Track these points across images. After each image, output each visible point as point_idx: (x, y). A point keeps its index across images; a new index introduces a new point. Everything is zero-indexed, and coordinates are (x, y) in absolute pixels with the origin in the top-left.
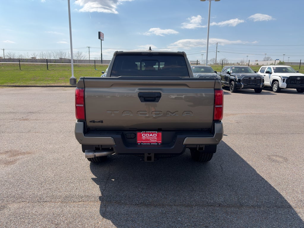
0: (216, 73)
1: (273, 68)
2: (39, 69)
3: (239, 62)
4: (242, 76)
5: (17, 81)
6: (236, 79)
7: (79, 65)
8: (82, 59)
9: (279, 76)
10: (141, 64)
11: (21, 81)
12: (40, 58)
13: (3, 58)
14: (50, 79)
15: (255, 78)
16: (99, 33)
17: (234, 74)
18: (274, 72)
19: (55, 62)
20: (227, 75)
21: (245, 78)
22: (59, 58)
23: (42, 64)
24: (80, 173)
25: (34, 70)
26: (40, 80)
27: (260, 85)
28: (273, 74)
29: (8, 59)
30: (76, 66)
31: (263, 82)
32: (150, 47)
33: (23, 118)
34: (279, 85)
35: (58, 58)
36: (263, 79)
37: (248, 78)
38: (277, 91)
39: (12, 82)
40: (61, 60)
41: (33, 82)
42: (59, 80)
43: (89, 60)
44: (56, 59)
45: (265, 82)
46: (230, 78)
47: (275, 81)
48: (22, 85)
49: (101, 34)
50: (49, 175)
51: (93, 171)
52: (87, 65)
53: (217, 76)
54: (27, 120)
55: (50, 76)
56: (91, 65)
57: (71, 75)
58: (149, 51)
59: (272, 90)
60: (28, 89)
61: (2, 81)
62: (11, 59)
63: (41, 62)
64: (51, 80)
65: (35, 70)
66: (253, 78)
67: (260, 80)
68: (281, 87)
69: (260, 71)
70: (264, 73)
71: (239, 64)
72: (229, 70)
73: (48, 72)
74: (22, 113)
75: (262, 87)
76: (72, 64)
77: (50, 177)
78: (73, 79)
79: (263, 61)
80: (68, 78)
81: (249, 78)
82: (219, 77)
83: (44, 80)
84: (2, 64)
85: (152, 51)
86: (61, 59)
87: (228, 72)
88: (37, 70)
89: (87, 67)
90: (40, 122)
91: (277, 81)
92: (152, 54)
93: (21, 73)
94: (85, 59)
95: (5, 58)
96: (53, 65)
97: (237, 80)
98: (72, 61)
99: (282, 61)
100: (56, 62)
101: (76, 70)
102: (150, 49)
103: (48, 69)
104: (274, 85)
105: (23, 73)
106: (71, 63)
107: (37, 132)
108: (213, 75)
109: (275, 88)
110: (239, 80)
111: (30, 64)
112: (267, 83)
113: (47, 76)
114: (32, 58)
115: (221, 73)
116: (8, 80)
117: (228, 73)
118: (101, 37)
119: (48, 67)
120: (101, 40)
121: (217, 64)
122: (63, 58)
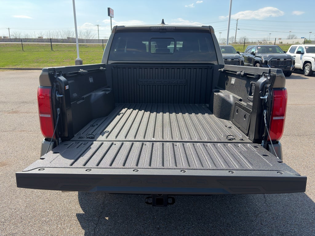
0: (239, 54)
1: (305, 47)
2: (43, 50)
3: (260, 40)
4: (270, 57)
5: (19, 63)
6: (261, 61)
7: (86, 45)
8: (91, 39)
9: (313, 58)
10: (150, 44)
11: (24, 63)
12: (46, 38)
13: (9, 38)
14: (54, 60)
15: (285, 59)
16: (109, 9)
17: (260, 55)
18: (307, 53)
19: (62, 42)
20: (252, 56)
21: (273, 60)
22: (67, 37)
23: (47, 44)
24: (63, 201)
25: (37, 50)
26: (43, 62)
27: (290, 68)
28: (306, 54)
29: (14, 39)
30: (83, 46)
31: (294, 63)
32: (163, 20)
33: (12, 110)
34: (311, 67)
35: (65, 37)
36: (294, 61)
37: (276, 60)
38: (308, 75)
39: (14, 64)
40: (69, 40)
41: (36, 64)
42: (63, 62)
43: (99, 40)
44: (64, 38)
45: (295, 64)
46: (254, 59)
47: (306, 63)
48: (24, 67)
49: (110, 10)
50: (18, 206)
51: (82, 199)
52: (95, 45)
53: (240, 57)
54: (16, 112)
55: (54, 58)
56: (99, 45)
57: (77, 56)
58: (161, 26)
59: (303, 74)
60: (30, 72)
61: (3, 63)
62: (17, 38)
63: (47, 42)
64: (55, 62)
65: (39, 51)
66: (282, 60)
67: (290, 61)
68: (314, 69)
69: (289, 51)
70: (294, 53)
71: (261, 43)
72: (253, 50)
73: (53, 53)
74: (14, 103)
75: (293, 69)
76: (77, 44)
77: (19, 210)
78: (79, 61)
79: (287, 39)
80: (73, 60)
81: (278, 60)
82: (243, 59)
83: (48, 61)
84: (6, 44)
85: (165, 26)
86: (69, 38)
87: (253, 52)
88: (40, 51)
89: (95, 47)
90: (31, 116)
91: (310, 62)
92: (165, 29)
93: (24, 54)
94: (94, 39)
95: (11, 38)
96: (59, 45)
97: (263, 62)
98: (77, 41)
99: (308, 40)
100: (64, 42)
101: (83, 50)
102: (163, 22)
103: (52, 50)
104: (306, 68)
105: (26, 54)
106: (76, 42)
107: (24, 131)
108: (236, 56)
109: (307, 71)
110: (266, 62)
111: (35, 44)
112: (299, 64)
113: (51, 58)
114: (38, 37)
115: (244, 54)
116: (9, 62)
117: (253, 54)
118: (110, 14)
119: (53, 47)
120: (111, 17)
121: (237, 43)
122: (71, 37)
